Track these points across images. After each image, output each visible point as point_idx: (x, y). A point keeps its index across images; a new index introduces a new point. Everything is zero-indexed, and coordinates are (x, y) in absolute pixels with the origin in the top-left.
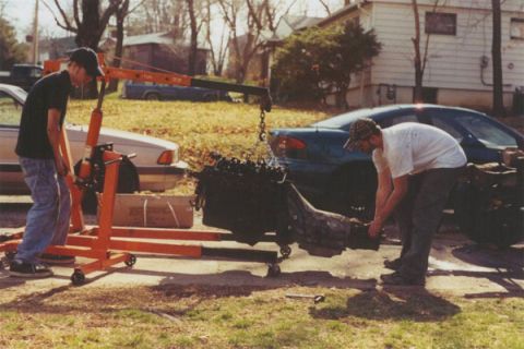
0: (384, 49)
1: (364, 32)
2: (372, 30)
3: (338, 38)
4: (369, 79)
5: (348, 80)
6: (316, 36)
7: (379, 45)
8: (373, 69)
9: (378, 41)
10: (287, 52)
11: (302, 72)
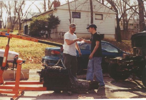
0: (61, 22)
1: (55, 17)
2: (57, 17)
3: (48, 19)
4: (57, 30)
5: (51, 31)
6: (42, 18)
7: (60, 21)
8: (58, 27)
9: (59, 20)
10: (33, 23)
11: (37, 28)
